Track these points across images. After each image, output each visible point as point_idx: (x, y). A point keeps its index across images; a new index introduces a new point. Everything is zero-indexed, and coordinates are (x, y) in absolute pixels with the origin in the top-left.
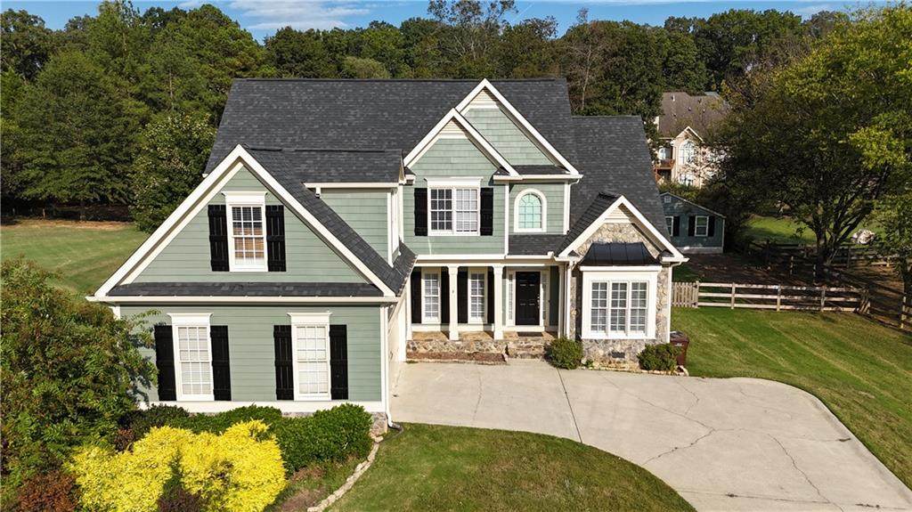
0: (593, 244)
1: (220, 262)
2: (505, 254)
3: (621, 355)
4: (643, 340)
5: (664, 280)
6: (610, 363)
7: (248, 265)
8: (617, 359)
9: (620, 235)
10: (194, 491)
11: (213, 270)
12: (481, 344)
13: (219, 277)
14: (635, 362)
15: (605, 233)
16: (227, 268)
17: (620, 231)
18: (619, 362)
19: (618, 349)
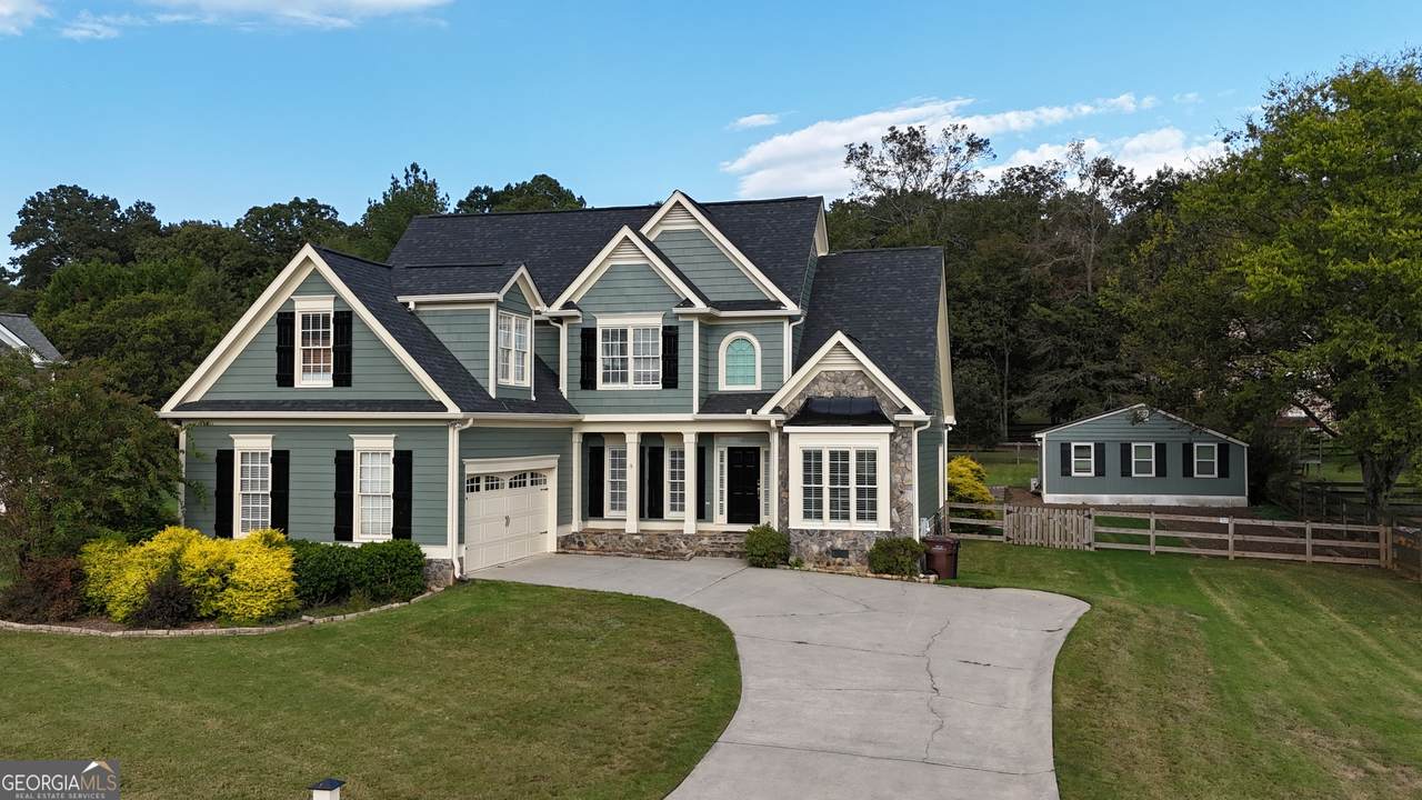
0: (808, 399)
1: (285, 377)
2: (694, 415)
3: (843, 554)
4: (872, 532)
5: (906, 450)
6: (828, 564)
7: (313, 380)
8: (839, 560)
9: (844, 387)
10: (188, 584)
11: (279, 385)
12: (667, 539)
13: (284, 394)
14: (863, 564)
15: (823, 384)
16: (291, 384)
17: (844, 382)
18: (840, 564)
19: (839, 544)
